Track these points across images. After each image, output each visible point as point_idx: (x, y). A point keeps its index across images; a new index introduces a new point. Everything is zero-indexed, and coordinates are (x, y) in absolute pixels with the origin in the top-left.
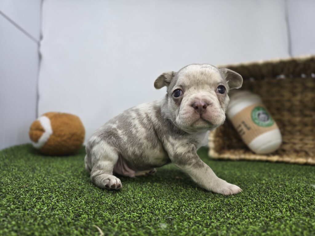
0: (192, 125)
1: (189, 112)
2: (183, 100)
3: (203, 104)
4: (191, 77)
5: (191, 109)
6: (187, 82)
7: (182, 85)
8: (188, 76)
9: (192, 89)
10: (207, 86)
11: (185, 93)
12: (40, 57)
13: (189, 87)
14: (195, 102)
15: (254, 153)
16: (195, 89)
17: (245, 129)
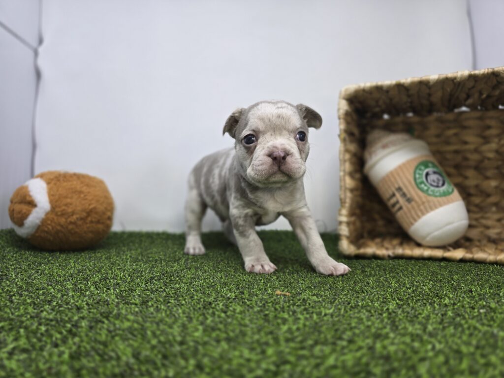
0: (267, 179)
1: (266, 164)
2: (257, 148)
3: (282, 155)
4: (266, 120)
5: (269, 160)
6: (261, 126)
7: (255, 130)
8: (262, 119)
9: (268, 136)
10: (285, 132)
11: (260, 140)
12: (38, 74)
13: (264, 133)
14: (274, 152)
15: (419, 245)
16: (271, 135)
17: (402, 201)
